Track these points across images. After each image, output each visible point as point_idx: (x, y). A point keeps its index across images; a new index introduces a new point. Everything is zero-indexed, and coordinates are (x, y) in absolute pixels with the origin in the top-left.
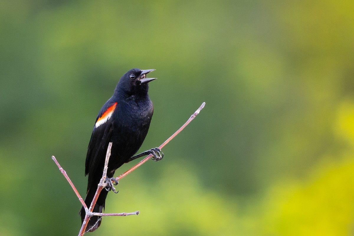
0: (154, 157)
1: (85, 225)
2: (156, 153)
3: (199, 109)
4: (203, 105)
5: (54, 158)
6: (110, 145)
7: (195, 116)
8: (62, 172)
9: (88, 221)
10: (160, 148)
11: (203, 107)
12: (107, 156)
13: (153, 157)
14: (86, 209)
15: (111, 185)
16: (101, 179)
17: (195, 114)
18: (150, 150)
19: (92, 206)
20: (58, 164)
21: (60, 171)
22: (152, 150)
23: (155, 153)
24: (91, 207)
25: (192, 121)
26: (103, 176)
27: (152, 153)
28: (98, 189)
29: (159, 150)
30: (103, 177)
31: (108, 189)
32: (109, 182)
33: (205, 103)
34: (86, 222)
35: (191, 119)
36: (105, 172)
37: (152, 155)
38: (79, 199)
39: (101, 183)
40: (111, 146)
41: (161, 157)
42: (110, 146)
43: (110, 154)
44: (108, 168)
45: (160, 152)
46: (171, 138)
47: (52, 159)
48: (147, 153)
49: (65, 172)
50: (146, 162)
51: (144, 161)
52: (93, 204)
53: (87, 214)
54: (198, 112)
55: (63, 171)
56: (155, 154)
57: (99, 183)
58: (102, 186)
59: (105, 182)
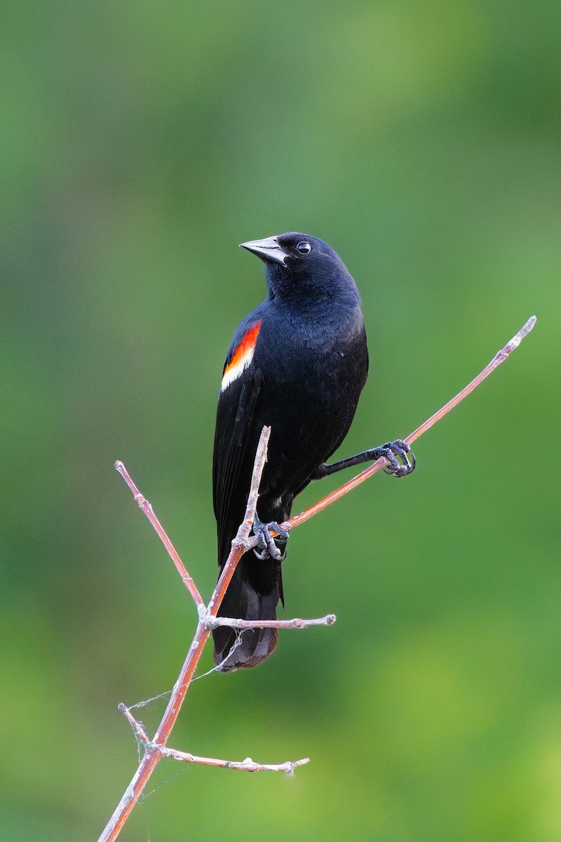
0: (391, 467)
1: (196, 651)
2: (395, 455)
3: (519, 333)
4: (531, 323)
5: (121, 466)
6: (266, 432)
7: (507, 355)
8: (141, 506)
9: (203, 640)
10: (408, 442)
11: (530, 330)
12: (256, 463)
13: (388, 467)
14: (201, 607)
15: (268, 543)
16: (241, 527)
17: (508, 347)
18: (380, 447)
19: (216, 601)
20: (132, 485)
21: (136, 503)
22: (386, 447)
23: (392, 454)
24: (211, 604)
25: (498, 367)
26: (248, 518)
27: (385, 454)
28: (231, 553)
29: (405, 448)
30: (244, 522)
31: (262, 553)
32: (262, 534)
33: (534, 317)
34: (198, 643)
35: (497, 361)
36: (252, 507)
37: (385, 462)
38: (184, 579)
39: (240, 536)
40: (269, 435)
41: (410, 466)
42: (266, 435)
43: (264, 459)
44: (258, 495)
45: (407, 452)
46: (440, 414)
47: (117, 469)
48: (373, 456)
49: (150, 506)
50: (368, 480)
51: (362, 477)
52: (217, 593)
53: (201, 621)
54: (515, 342)
55: (145, 503)
56: (393, 458)
57: (234, 536)
58: (242, 546)
59: (252, 534)
